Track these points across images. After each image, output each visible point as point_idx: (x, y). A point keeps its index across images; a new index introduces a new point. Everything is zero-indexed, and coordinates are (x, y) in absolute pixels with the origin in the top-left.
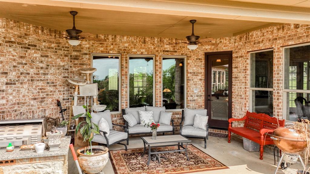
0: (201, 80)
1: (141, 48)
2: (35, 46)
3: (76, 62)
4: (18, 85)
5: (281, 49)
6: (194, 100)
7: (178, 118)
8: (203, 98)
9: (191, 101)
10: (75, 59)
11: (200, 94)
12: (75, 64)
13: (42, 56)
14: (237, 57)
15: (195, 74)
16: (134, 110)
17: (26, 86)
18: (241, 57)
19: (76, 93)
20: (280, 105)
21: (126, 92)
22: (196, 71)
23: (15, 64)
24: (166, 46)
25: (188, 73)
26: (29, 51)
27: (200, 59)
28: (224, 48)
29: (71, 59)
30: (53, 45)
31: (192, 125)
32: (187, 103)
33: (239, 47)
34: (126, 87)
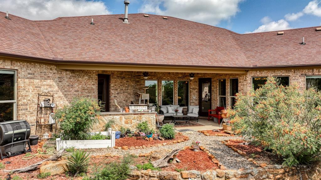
0: (197, 92)
1: (168, 76)
2: (124, 77)
3: (138, 84)
4: (120, 94)
5: (228, 79)
6: (193, 102)
7: (186, 111)
8: (198, 101)
9: (192, 102)
10: (137, 82)
11: (196, 99)
12: (138, 85)
13: (127, 82)
14: (213, 81)
15: (194, 89)
16: (165, 106)
17: (122, 95)
18: (215, 81)
19: (140, 98)
20: (228, 103)
21: (161, 98)
22: (194, 87)
23: (119, 86)
24: (179, 75)
25: (190, 88)
26: (123, 80)
27: (196, 81)
28: (208, 76)
29: (136, 82)
30: (130, 76)
31: (192, 113)
32: (190, 104)
33: (214, 76)
34: (161, 96)
